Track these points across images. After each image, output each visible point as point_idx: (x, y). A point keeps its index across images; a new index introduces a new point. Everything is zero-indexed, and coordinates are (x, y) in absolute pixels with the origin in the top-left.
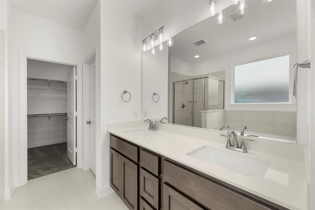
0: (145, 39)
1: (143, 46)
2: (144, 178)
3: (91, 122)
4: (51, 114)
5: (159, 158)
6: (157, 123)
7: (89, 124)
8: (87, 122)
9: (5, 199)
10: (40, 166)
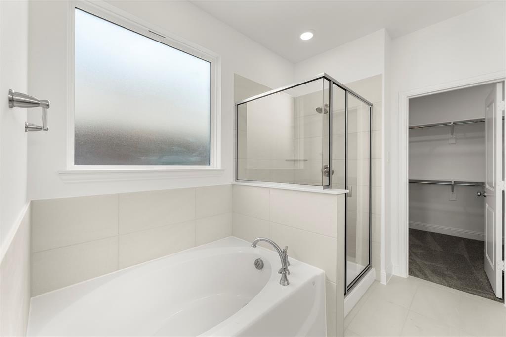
4: (454, 182)
9: (381, 282)
10: (430, 263)
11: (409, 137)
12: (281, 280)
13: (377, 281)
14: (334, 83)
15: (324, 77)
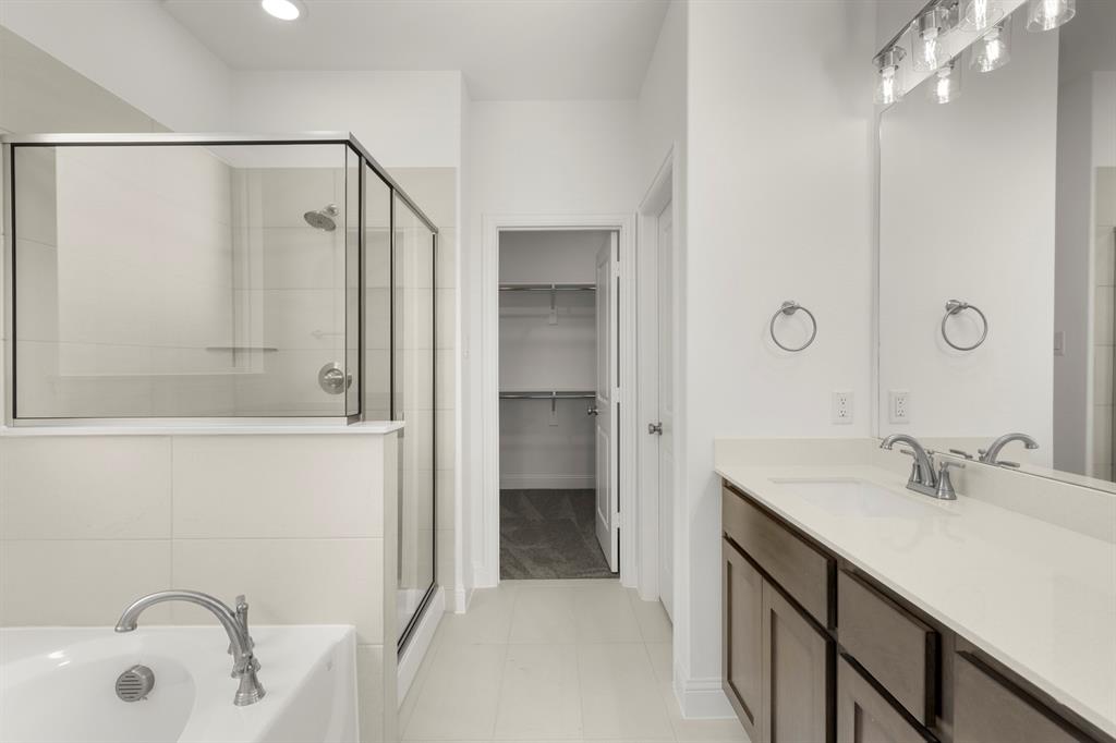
0: (891, 45)
1: (880, 80)
2: (857, 709)
3: (663, 428)
4: (557, 393)
5: (927, 633)
6: (959, 459)
7: (656, 432)
8: (650, 425)
9: (457, 612)
10: (527, 547)
11: (500, 306)
12: (239, 692)
13: (448, 613)
14: (368, 163)
15: (347, 143)
